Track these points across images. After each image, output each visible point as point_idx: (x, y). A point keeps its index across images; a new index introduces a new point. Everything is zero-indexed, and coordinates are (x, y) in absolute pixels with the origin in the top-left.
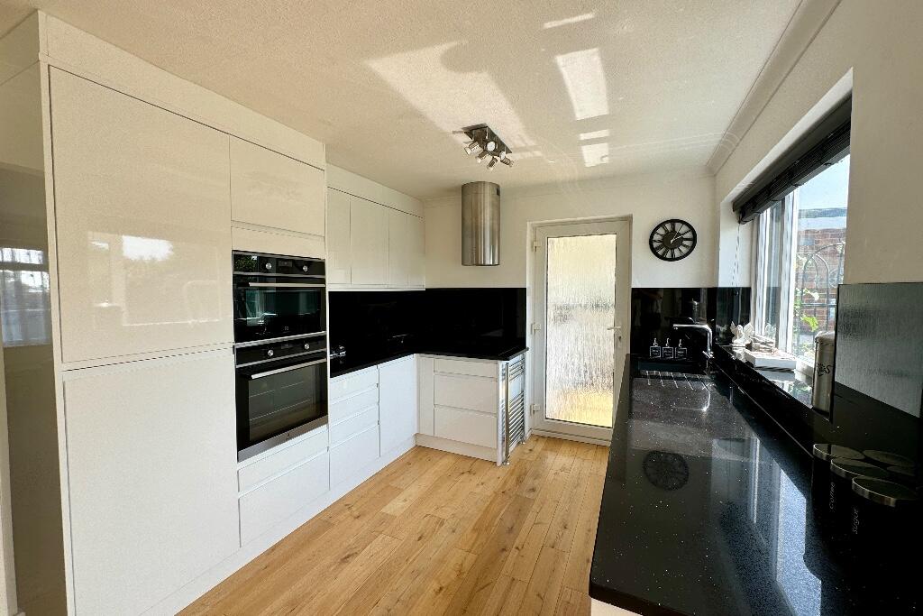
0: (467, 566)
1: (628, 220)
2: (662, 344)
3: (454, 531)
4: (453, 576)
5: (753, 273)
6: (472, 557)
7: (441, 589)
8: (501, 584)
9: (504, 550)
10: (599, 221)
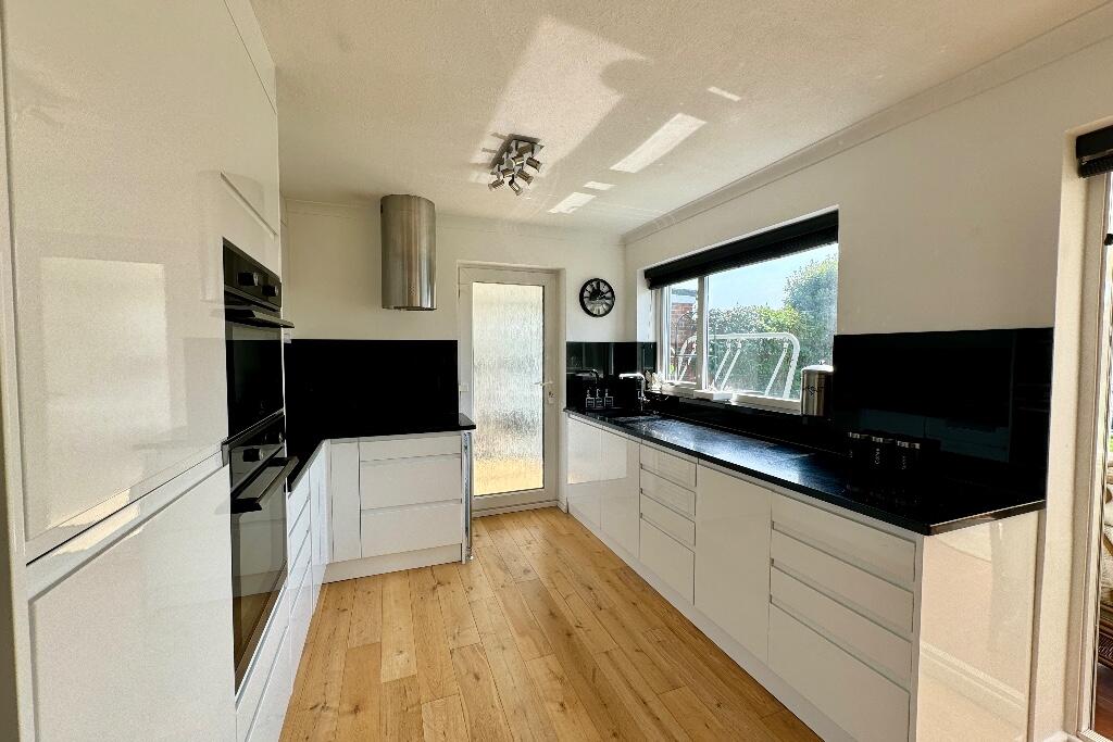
0: (556, 668)
1: (556, 274)
2: (593, 395)
3: (503, 648)
4: (558, 685)
5: (659, 330)
6: (550, 659)
7: (562, 705)
8: (603, 663)
9: (569, 635)
10: (532, 271)
